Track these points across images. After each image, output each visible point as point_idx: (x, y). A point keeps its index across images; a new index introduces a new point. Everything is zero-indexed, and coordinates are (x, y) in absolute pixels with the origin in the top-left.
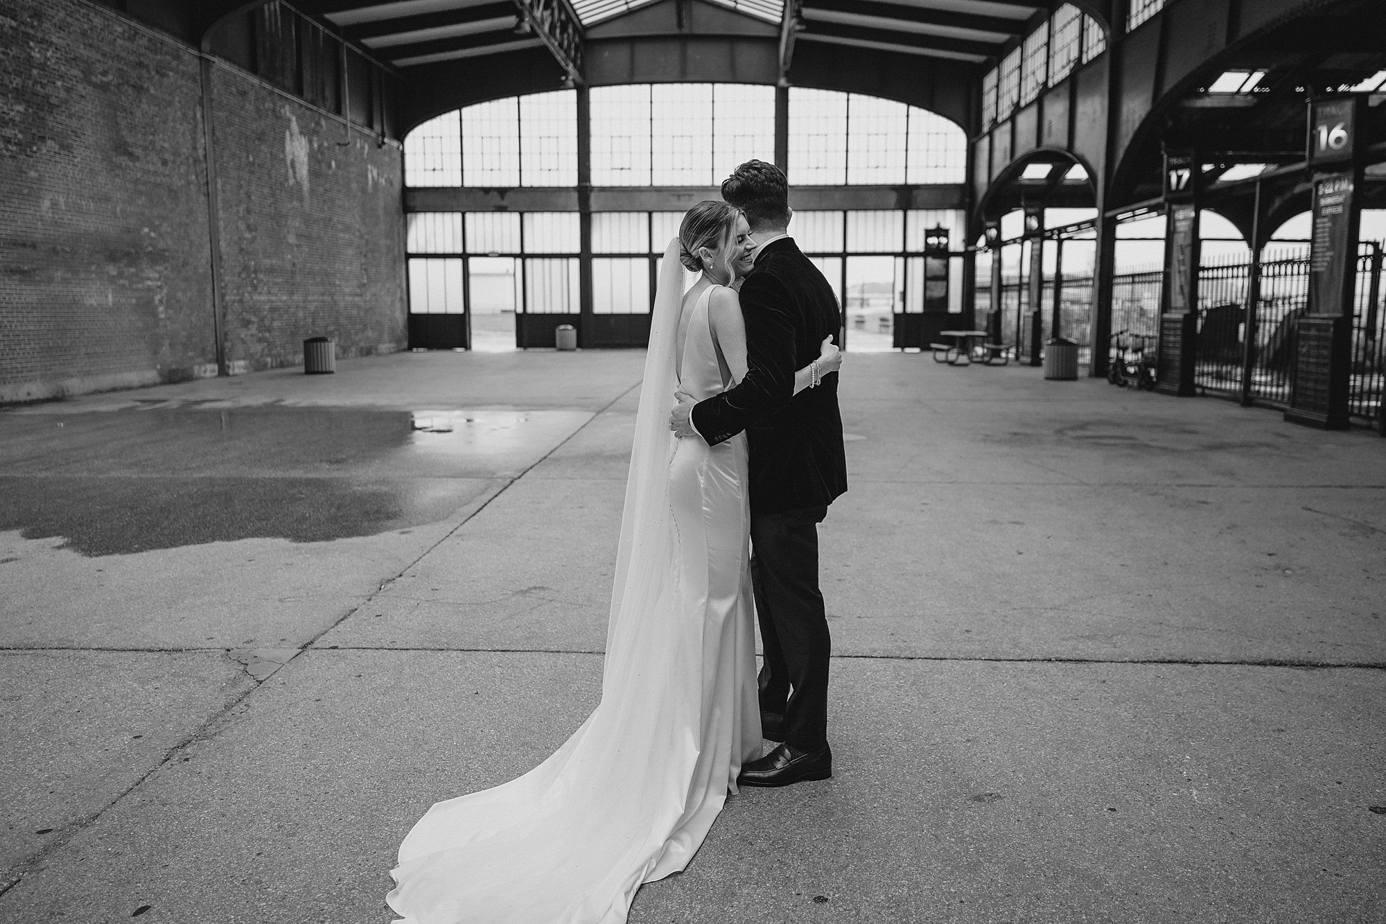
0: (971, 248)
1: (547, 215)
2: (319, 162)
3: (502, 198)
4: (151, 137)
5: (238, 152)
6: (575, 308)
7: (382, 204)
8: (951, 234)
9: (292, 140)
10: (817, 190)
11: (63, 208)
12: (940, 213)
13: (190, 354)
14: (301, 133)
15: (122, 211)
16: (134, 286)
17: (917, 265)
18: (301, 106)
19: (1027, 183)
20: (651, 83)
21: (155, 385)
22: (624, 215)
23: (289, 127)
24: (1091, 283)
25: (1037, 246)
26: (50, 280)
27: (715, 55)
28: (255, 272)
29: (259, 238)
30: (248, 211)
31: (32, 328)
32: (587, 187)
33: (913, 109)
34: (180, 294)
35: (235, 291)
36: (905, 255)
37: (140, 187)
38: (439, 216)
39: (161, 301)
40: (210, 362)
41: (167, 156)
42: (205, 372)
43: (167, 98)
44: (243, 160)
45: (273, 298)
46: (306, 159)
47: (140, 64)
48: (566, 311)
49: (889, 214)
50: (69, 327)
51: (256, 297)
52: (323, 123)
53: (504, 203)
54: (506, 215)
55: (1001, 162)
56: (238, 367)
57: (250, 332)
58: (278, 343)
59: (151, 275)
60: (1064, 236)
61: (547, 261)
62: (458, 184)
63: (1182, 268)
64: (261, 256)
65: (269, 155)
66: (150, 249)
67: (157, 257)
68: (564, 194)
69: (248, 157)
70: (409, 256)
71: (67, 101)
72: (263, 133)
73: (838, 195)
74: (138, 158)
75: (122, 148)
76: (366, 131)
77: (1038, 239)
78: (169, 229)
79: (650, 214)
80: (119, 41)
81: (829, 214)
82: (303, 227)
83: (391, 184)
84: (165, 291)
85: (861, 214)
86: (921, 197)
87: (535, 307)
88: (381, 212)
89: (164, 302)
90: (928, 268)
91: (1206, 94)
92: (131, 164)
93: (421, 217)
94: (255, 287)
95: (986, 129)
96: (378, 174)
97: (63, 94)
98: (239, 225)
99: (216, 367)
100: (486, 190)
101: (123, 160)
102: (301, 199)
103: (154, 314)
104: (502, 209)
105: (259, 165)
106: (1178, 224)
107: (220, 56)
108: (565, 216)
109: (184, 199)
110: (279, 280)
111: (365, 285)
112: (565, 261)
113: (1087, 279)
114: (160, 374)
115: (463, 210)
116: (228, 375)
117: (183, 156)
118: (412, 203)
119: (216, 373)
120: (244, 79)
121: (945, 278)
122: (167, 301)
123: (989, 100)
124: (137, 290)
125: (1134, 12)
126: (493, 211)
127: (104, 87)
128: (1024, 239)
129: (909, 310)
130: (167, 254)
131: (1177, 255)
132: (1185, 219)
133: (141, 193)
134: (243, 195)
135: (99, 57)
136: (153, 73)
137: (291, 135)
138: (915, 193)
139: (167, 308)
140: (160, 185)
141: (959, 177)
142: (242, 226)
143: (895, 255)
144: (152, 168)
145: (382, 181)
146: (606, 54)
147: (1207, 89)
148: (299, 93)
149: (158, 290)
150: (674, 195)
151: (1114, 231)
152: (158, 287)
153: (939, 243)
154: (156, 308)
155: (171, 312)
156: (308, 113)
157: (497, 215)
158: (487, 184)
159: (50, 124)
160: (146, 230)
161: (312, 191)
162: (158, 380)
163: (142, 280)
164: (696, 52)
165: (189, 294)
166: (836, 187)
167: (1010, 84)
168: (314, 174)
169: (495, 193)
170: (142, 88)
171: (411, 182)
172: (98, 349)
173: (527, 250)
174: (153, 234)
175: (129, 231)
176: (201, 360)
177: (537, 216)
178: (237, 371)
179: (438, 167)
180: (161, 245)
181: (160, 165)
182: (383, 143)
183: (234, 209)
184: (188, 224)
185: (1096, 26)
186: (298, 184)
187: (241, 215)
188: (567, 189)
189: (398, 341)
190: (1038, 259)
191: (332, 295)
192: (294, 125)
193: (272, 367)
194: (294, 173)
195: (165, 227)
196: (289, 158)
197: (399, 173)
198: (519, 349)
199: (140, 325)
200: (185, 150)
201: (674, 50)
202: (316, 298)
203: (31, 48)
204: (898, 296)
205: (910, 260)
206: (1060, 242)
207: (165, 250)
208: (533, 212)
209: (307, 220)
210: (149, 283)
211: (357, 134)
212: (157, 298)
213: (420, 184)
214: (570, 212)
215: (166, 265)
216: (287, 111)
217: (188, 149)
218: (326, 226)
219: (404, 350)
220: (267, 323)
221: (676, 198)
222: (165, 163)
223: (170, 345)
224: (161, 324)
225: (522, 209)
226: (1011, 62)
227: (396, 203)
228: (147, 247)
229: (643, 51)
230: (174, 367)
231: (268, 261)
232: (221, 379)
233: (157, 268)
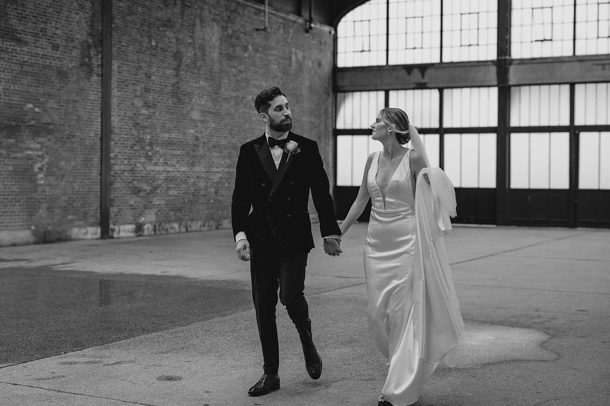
1: (466, 91)
2: (233, 46)
3: (423, 76)
4: (42, 26)
5: (139, 37)
6: (491, 183)
7: (307, 83)
9: (202, 26)
13: (70, 217)
14: (214, 20)
16: (12, 155)
21: (28, 244)
22: (545, 88)
23: (200, 16)
28: (151, 144)
29: (157, 114)
30: (147, 90)
32: (505, 60)
34: (62, 163)
35: (126, 162)
37: (26, 68)
38: (365, 94)
39: (41, 169)
40: (92, 225)
41: (58, 41)
42: (86, 234)
44: (144, 44)
45: (169, 169)
46: (218, 44)
51: (150, 167)
52: (241, 11)
53: (425, 81)
54: (426, 92)
56: (124, 231)
59: (32, 146)
62: (384, 63)
64: (158, 130)
65: (174, 41)
66: (33, 122)
67: (40, 130)
68: (483, 68)
69: (150, 42)
70: (337, 132)
72: (169, 21)
74: (26, 43)
76: (292, 17)
78: (55, 106)
79: (572, 86)
82: (210, 104)
84: (46, 160)
88: (305, 92)
89: (44, 169)
92: (18, 49)
93: (349, 95)
94: (149, 158)
96: (304, 57)
98: (135, 102)
99: (99, 230)
100: (409, 68)
103: (33, 180)
104: (422, 86)
105: (162, 49)
108: (484, 90)
109: (74, 79)
110: (179, 153)
112: (482, 135)
114: (35, 233)
115: (386, 88)
116: (111, 238)
117: (76, 42)
118: (340, 83)
119: (99, 235)
122: (48, 169)
124: (15, 158)
126: (414, 89)
130: (51, 127)
133: (27, 73)
134: (141, 76)
137: (202, 21)
139: (46, 176)
140: (45, 67)
142: (138, 103)
144: (39, 51)
149: (39, 159)
150: (598, 65)
152: (39, 156)
154: (35, 174)
155: (52, 178)
157: (418, 92)
158: (410, 61)
160: (30, 106)
162: (32, 240)
163: (22, 150)
165: (73, 164)
169: (417, 70)
171: (341, 63)
173: (447, 124)
174: (37, 110)
176: (82, 223)
177: (456, 92)
178: (122, 234)
179: (366, 48)
180: (46, 119)
181: (50, 49)
182: (311, 28)
183: (131, 88)
184: (77, 101)
187: (138, 93)
188: (485, 63)
195: (52, 104)
196: (199, 42)
197: (329, 55)
200: (78, 36)
202: (221, 169)
207: (50, 124)
208: (452, 88)
210: (29, 152)
211: (281, 21)
212: (37, 166)
213: (349, 65)
214: (488, 86)
215: (50, 136)
217: (82, 34)
218: (237, 104)
221: (600, 67)
222: (56, 47)
223: (48, 208)
224: (40, 189)
225: (441, 85)
227: (324, 83)
228: (29, 121)
230: (50, 228)
231: (167, 135)
232: (103, 241)
233: (40, 140)
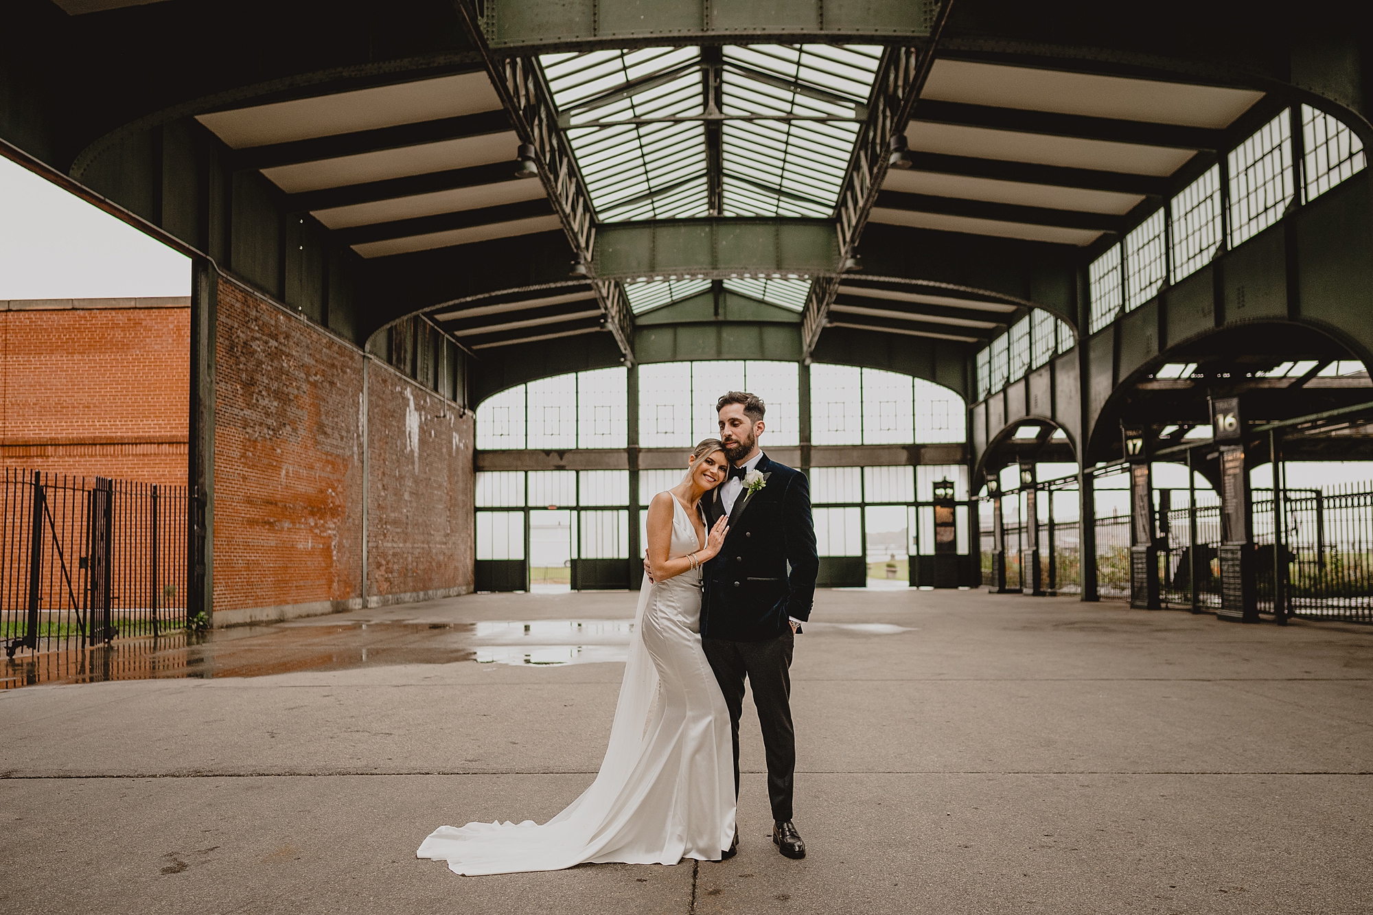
0: (974, 498)
1: (600, 473)
2: (425, 432)
3: (561, 459)
5: (380, 427)
6: (625, 554)
7: (461, 465)
8: (956, 486)
9: (410, 416)
10: (837, 449)
11: (291, 475)
12: (945, 467)
13: (348, 591)
14: (416, 409)
15: (319, 476)
16: (322, 534)
17: (927, 514)
18: (416, 387)
19: (1019, 442)
20: (692, 361)
21: (329, 614)
22: (668, 471)
23: (408, 405)
24: (1077, 525)
25: (1032, 496)
26: (282, 530)
27: (747, 337)
28: (386, 523)
29: (389, 495)
30: (384, 474)
31: (272, 565)
32: (635, 448)
33: (917, 380)
34: (344, 542)
35: (374, 539)
36: (917, 504)
37: (329, 457)
38: (504, 474)
40: (357, 597)
42: (355, 604)
43: (346, 389)
44: (383, 433)
45: (395, 545)
46: (417, 430)
47: (333, 365)
48: (616, 557)
49: (901, 469)
50: (289, 565)
51: (385, 544)
52: (428, 400)
53: (563, 463)
54: (564, 473)
55: (997, 427)
56: (373, 601)
57: (380, 573)
58: (396, 583)
59: (330, 525)
60: (1053, 487)
61: (599, 512)
62: (523, 447)
63: (1143, 512)
64: (389, 510)
65: (398, 429)
66: (331, 505)
67: (334, 512)
68: (616, 455)
69: (386, 431)
70: (477, 509)
71: (296, 397)
72: (394, 411)
73: (855, 453)
74: (329, 436)
75: (321, 428)
76: (454, 404)
77: (1032, 490)
78: (341, 490)
80: (324, 350)
81: (848, 470)
82: (414, 486)
83: (467, 448)
84: (337, 538)
85: (876, 469)
86: (927, 454)
87: (589, 553)
88: (460, 473)
89: (336, 547)
90: (937, 515)
91: (1155, 379)
92: (323, 440)
93: (488, 474)
94: (385, 536)
95: (981, 397)
96: (459, 440)
97: (296, 392)
99: (361, 601)
100: (547, 452)
101: (321, 438)
102: (413, 463)
103: (331, 557)
104: (560, 468)
105: (391, 437)
106: (1137, 479)
107: (375, 354)
108: (616, 473)
109: (350, 466)
110: (399, 530)
111: (448, 534)
112: (615, 512)
113: (1075, 523)
114: (332, 604)
115: (527, 469)
116: (367, 607)
117: (351, 433)
118: (481, 464)
119: (361, 606)
120: (386, 370)
121: (953, 524)
122: (338, 546)
123: (983, 373)
124: (323, 537)
125: (1094, 318)
126: (552, 470)
127: (314, 385)
128: (1021, 490)
129: (922, 553)
130: (340, 509)
131: (1138, 503)
132: (1142, 476)
133: (329, 462)
134: (381, 462)
135: (314, 362)
136: (339, 371)
137: (410, 411)
138: (923, 451)
139: (337, 552)
140: (338, 456)
141: (961, 438)
142: (380, 486)
143: (908, 504)
145: (461, 445)
146: (653, 337)
147: (1154, 376)
148: (414, 376)
149: (334, 537)
151: (1092, 484)
152: (334, 535)
153: (946, 494)
154: (332, 551)
155: (339, 555)
156: (420, 393)
157: (556, 473)
159: (288, 413)
160: (330, 490)
161: (420, 455)
162: (331, 610)
163: (326, 529)
164: (729, 335)
165: (349, 542)
166: (854, 447)
167: (1000, 361)
168: (422, 442)
169: (556, 454)
170: (333, 383)
171: (481, 446)
172: (302, 583)
173: (582, 504)
174: (333, 494)
175: (321, 492)
177: (591, 474)
178: (372, 605)
179: (506, 432)
180: (337, 502)
182: (464, 414)
183: (377, 473)
184: (352, 486)
185: (1067, 328)
186: (412, 451)
187: (380, 477)
188: (618, 450)
189: (468, 585)
190: (1034, 506)
191: (428, 543)
192: (412, 403)
193: (392, 604)
194: (410, 441)
195: (340, 488)
196: (408, 429)
197: (472, 438)
198: (573, 591)
199: (323, 565)
201: (710, 334)
203: (283, 360)
204: (912, 541)
205: (921, 509)
206: (1051, 492)
207: (339, 506)
208: (587, 470)
209: (416, 481)
210: (328, 531)
211: (447, 407)
212: (333, 543)
213: (489, 447)
214: (621, 469)
215: (339, 517)
216: (408, 393)
217: (354, 427)
218: (427, 485)
219: (471, 593)
220: (390, 565)
223: (338, 582)
224: (334, 564)
225: (578, 468)
226: (1000, 344)
227: (469, 465)
229: (683, 333)
230: (339, 600)
231: (393, 515)
232: (363, 611)
233: (335, 520)
